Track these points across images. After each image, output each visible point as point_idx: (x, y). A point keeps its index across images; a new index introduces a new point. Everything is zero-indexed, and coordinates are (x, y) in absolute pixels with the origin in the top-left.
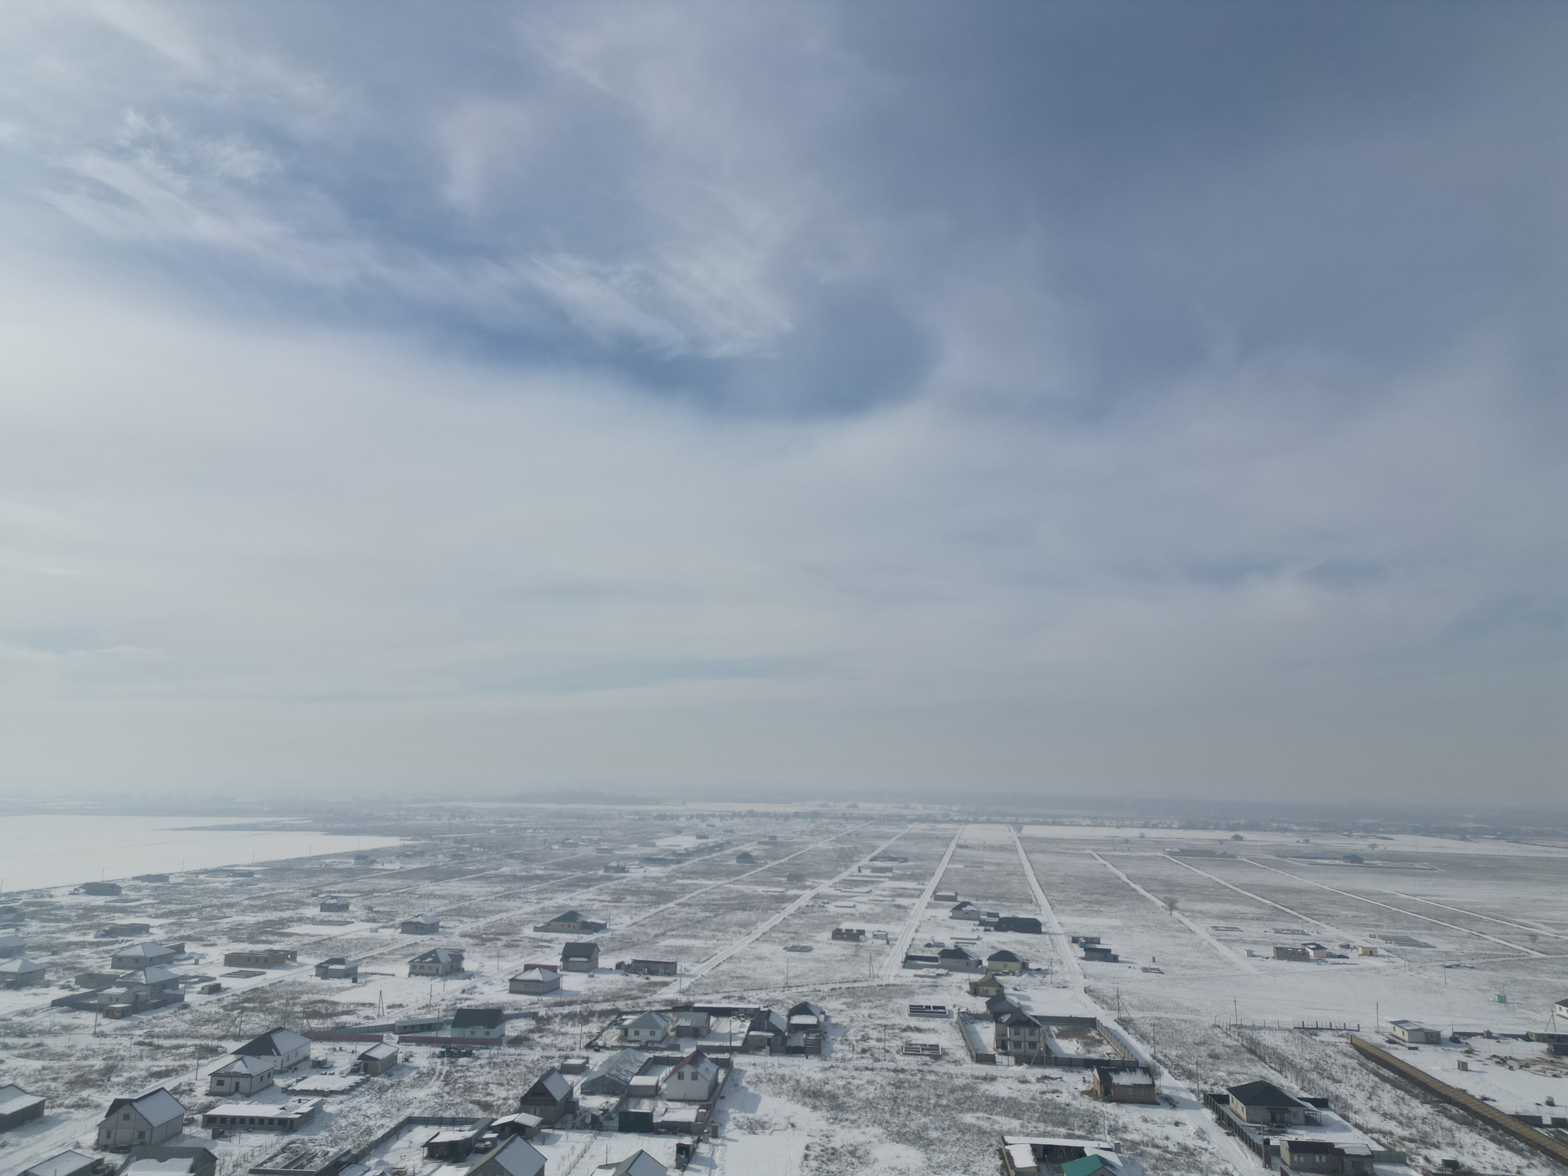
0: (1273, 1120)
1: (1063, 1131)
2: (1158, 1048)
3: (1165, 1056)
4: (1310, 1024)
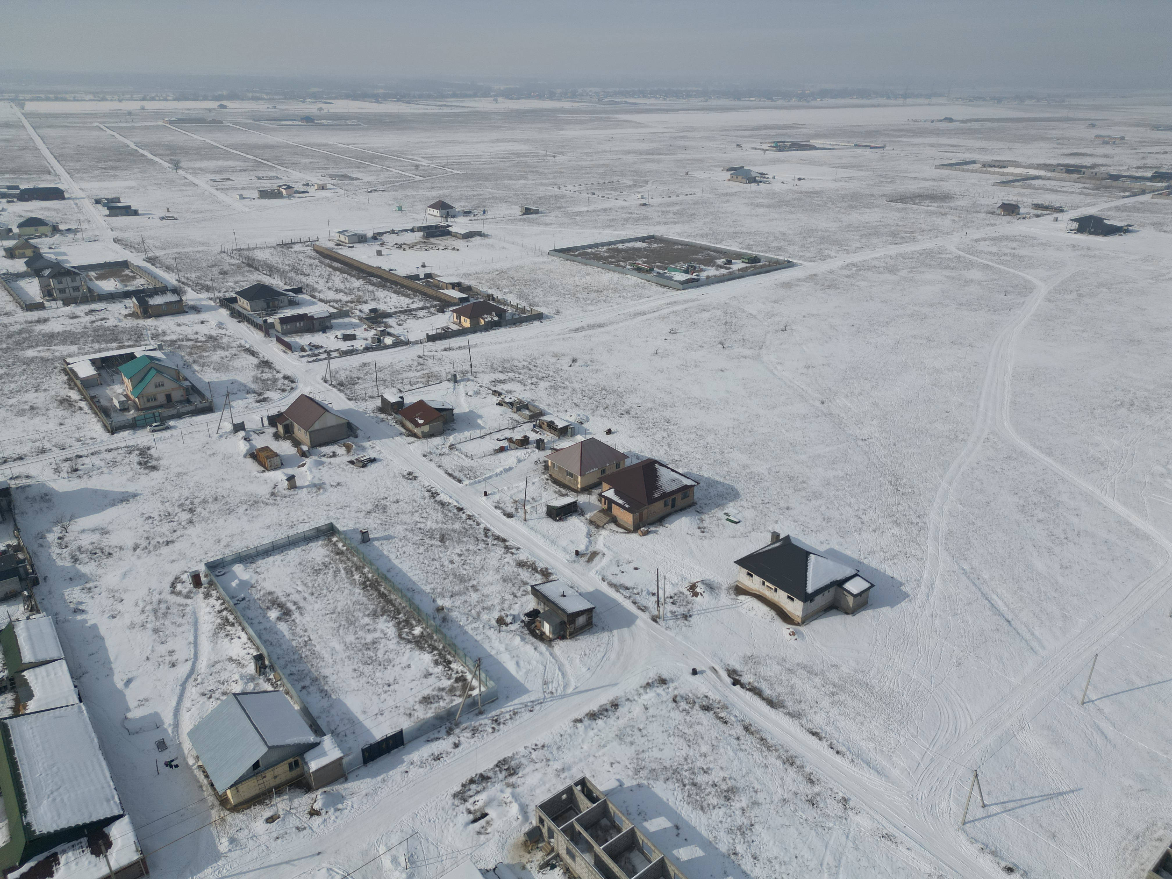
0: (268, 307)
1: (115, 345)
2: (181, 274)
3: (187, 279)
4: (287, 241)
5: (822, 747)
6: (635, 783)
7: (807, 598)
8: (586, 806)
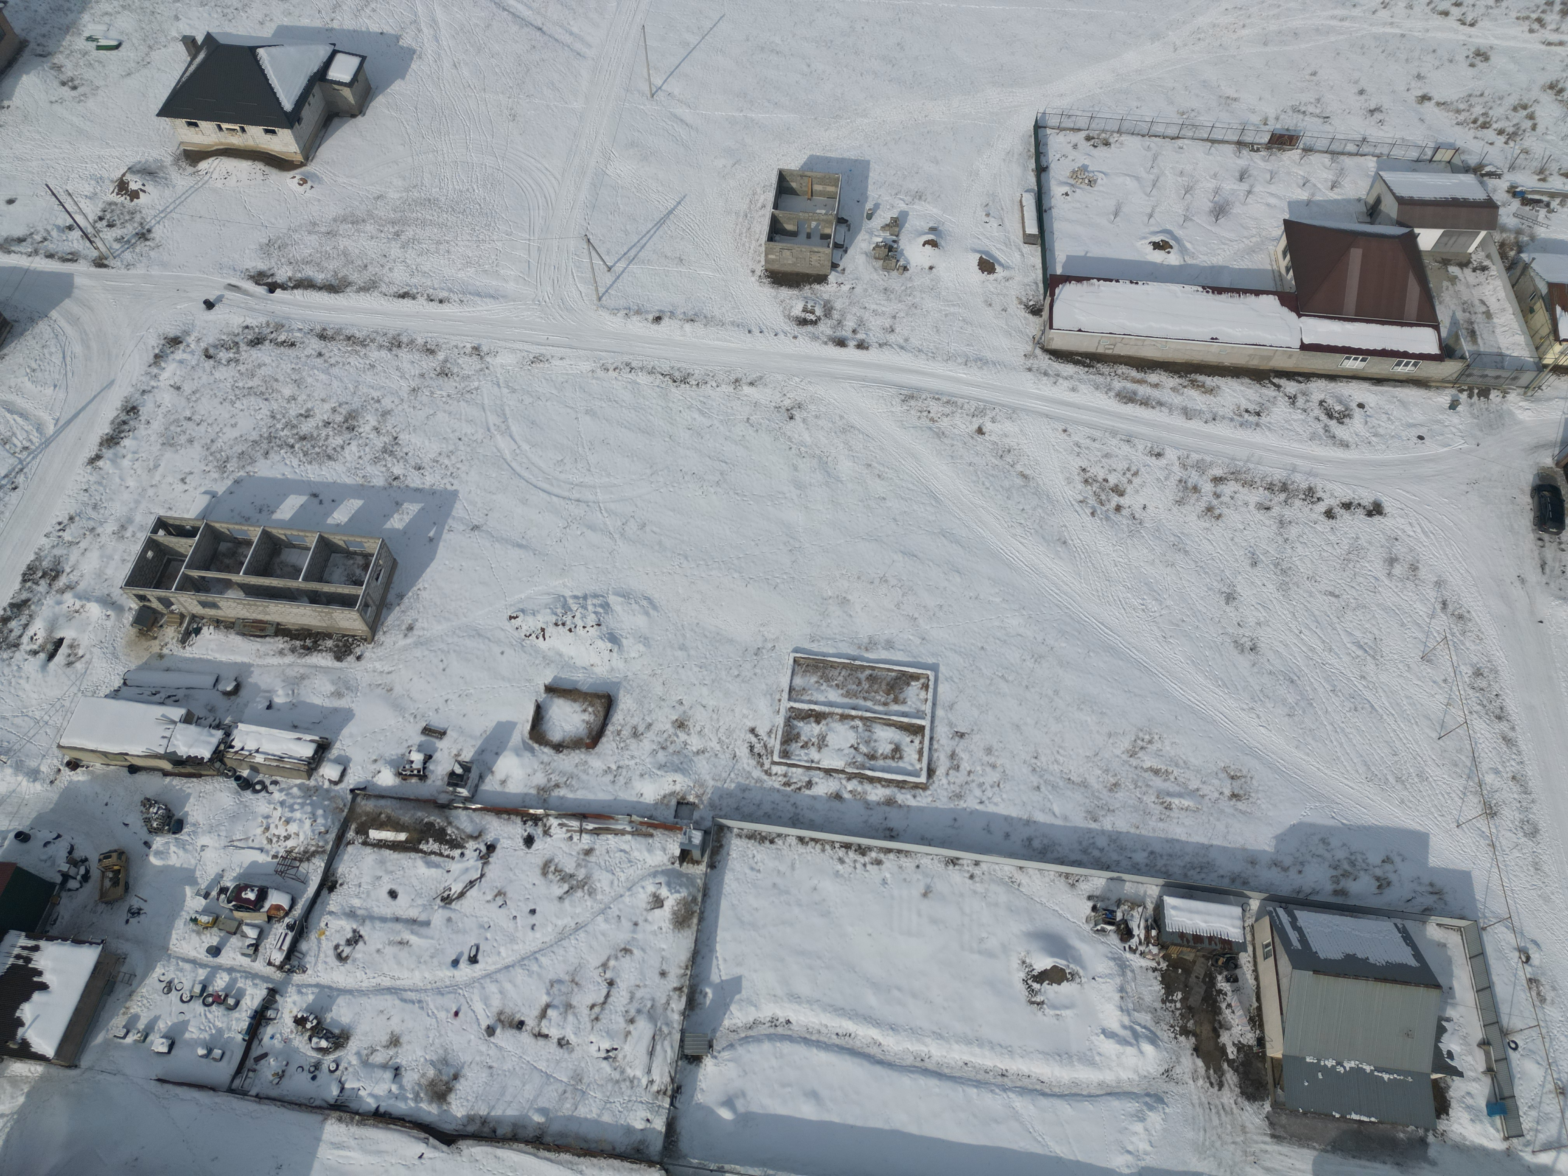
5: (419, 306)
6: (229, 482)
7: (291, 120)
8: (186, 546)
